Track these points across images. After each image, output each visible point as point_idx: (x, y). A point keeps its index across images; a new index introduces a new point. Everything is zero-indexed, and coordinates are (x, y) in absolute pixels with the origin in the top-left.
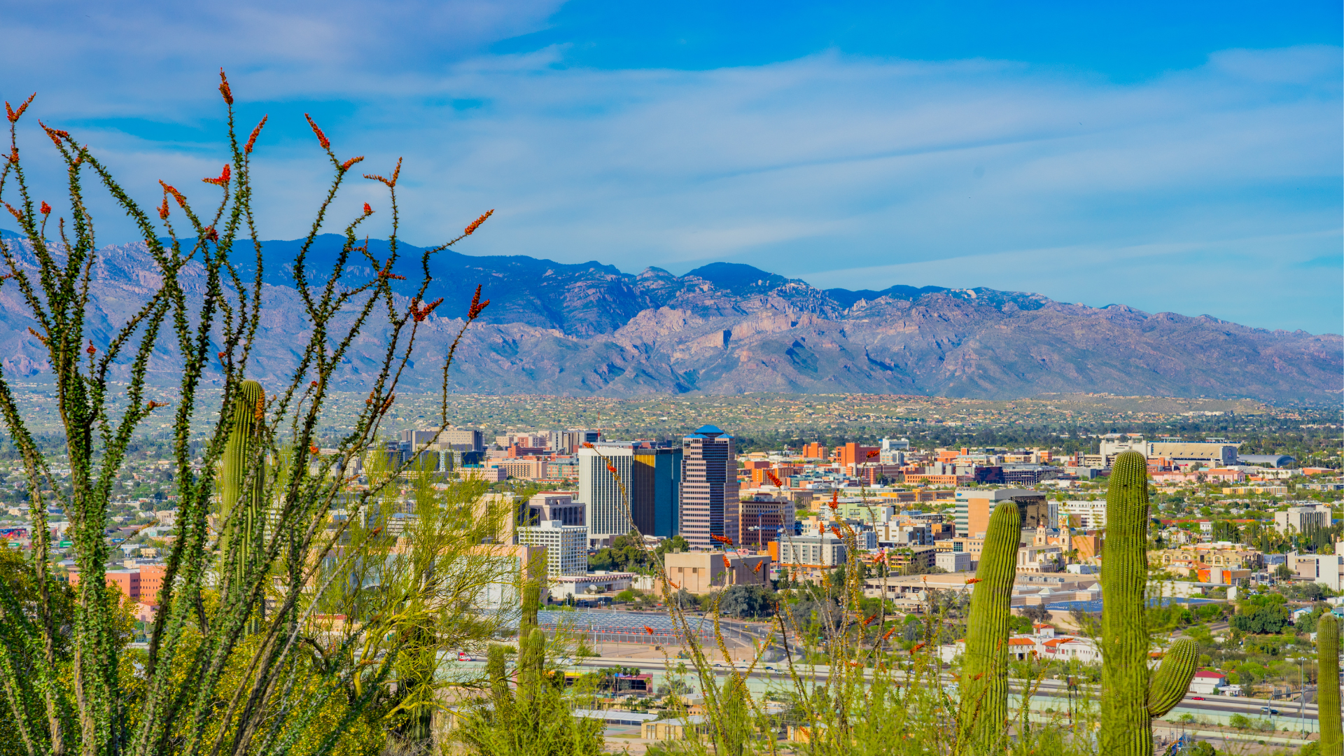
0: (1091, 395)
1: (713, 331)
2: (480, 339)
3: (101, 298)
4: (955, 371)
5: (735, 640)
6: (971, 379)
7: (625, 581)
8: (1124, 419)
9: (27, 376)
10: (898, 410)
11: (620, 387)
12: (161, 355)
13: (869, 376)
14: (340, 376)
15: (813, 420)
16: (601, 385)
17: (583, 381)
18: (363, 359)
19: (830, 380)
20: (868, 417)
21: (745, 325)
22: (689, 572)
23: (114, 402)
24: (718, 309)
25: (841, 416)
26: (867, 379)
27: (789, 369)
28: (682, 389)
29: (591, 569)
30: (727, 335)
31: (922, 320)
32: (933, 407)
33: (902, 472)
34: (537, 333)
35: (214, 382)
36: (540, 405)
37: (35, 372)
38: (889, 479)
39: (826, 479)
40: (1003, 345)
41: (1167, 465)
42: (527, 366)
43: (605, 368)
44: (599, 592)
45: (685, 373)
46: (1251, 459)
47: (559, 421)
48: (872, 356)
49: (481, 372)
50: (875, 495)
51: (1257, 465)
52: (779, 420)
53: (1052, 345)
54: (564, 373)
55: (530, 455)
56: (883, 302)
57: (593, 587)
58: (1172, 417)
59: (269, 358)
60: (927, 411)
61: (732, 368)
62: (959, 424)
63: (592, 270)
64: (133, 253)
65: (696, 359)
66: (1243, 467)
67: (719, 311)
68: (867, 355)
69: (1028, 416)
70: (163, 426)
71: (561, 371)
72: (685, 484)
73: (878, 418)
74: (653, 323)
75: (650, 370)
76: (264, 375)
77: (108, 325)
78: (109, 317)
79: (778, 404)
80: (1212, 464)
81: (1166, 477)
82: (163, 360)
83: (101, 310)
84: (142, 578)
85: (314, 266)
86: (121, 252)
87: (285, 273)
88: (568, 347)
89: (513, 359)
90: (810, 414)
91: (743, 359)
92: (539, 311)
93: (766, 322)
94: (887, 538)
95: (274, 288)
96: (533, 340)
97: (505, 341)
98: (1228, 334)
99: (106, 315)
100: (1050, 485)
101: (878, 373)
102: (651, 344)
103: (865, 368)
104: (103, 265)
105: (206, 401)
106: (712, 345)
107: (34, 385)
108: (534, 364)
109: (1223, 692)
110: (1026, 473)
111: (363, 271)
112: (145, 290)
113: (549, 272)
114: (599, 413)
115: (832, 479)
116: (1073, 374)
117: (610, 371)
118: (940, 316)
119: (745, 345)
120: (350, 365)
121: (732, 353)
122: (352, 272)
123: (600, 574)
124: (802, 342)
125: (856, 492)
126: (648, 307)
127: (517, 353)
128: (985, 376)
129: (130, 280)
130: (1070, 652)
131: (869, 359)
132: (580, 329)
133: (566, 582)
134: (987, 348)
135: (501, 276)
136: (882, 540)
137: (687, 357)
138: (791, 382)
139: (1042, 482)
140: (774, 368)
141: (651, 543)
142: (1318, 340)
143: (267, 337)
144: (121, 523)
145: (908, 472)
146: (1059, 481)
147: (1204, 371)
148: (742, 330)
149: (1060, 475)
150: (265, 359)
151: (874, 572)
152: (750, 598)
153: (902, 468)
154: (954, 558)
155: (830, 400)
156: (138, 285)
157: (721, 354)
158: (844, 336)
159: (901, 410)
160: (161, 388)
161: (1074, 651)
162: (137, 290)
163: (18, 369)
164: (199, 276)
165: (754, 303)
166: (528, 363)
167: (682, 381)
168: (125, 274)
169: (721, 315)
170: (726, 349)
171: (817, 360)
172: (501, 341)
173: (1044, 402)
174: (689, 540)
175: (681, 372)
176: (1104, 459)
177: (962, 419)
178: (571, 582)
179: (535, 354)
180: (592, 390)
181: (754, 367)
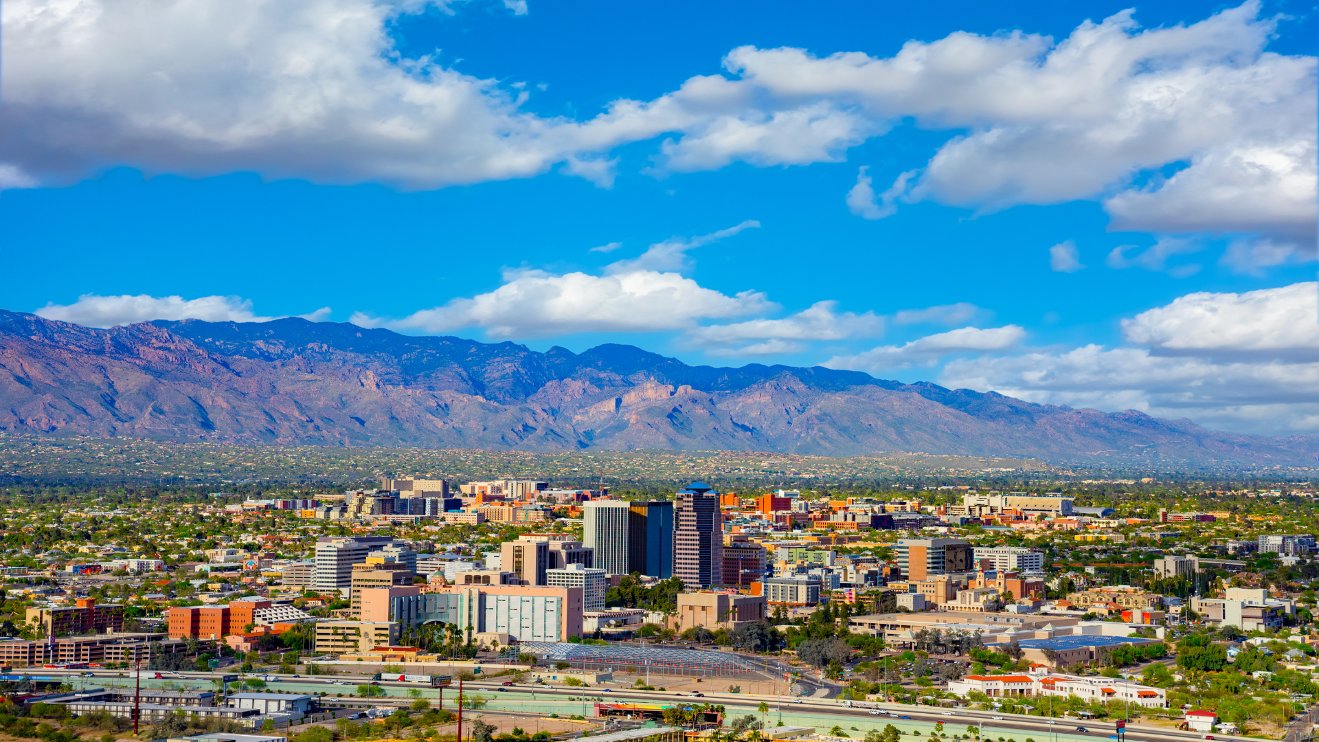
0: (911, 454)
1: (607, 397)
2: (418, 403)
3: (109, 368)
4: (801, 432)
5: (761, 673)
6: (814, 440)
7: (638, 617)
8: (940, 473)
9: (48, 432)
10: (762, 464)
11: (533, 443)
12: (158, 415)
13: (733, 436)
14: (305, 433)
15: (696, 471)
16: (517, 441)
17: (503, 438)
18: (323, 419)
19: (702, 439)
20: (740, 470)
21: (633, 394)
22: (698, 610)
23: (121, 453)
24: (610, 381)
25: (717, 468)
26: (731, 439)
27: (670, 430)
28: (583, 445)
29: (608, 606)
30: (619, 402)
31: (774, 391)
32: (789, 462)
33: (811, 519)
34: (465, 398)
35: (201, 437)
36: (471, 457)
37: (53, 429)
38: (802, 525)
39: (751, 524)
40: (839, 412)
41: (1019, 515)
42: (456, 425)
43: (520, 428)
44: (617, 626)
45: (585, 432)
46: (1082, 510)
47: (491, 471)
48: (734, 419)
49: (419, 430)
50: (797, 539)
51: (1089, 515)
52: (669, 472)
53: (876, 413)
54: (487, 431)
55: (496, 501)
56: (741, 377)
57: (613, 622)
58: (976, 472)
59: (246, 417)
60: (785, 465)
61: (623, 429)
62: (813, 476)
63: (508, 348)
64: (136, 333)
65: (593, 420)
66: (1080, 517)
67: (611, 383)
68: (731, 419)
69: (865, 470)
70: (165, 473)
71: (485, 429)
72: (678, 532)
73: (747, 470)
74: (558, 392)
75: (557, 430)
76: (242, 432)
77: (114, 390)
78: (115, 384)
79: (665, 458)
80: (1053, 514)
81: (1021, 525)
82: (159, 418)
83: (108, 378)
84: (231, 613)
85: (281, 343)
86: (125, 331)
87: (257, 348)
88: (490, 411)
89: (445, 419)
90: (693, 467)
91: (632, 421)
92: (465, 381)
93: (650, 391)
94: (845, 579)
95: (250, 361)
96: (462, 404)
97: (438, 405)
98: (1011, 407)
99: (113, 382)
100: (932, 531)
101: (740, 434)
102: (557, 408)
103: (730, 429)
104: (109, 342)
105: (198, 453)
106: (606, 410)
107: (53, 440)
108: (462, 423)
109: (1220, 729)
110: (911, 520)
111: (321, 347)
112: (145, 362)
113: (473, 350)
114: (521, 464)
115: (757, 524)
116: (894, 436)
117: (524, 430)
118: (788, 389)
119: (633, 410)
120: (313, 424)
121: (622, 416)
122: (312, 348)
123: (616, 610)
124: (679, 408)
125: (781, 536)
126: (554, 379)
127: (448, 414)
128: (825, 438)
129: (132, 354)
130: (1068, 690)
131: (733, 422)
132: (498, 396)
133: (590, 617)
134: (826, 414)
135: (434, 352)
136: (842, 581)
137: (586, 419)
138: (671, 440)
139: (925, 528)
140: (657, 429)
141: (649, 582)
142: (1079, 412)
143: (245, 401)
144: (178, 560)
145: (815, 519)
146: (938, 528)
147: (994, 436)
148: (630, 398)
149: (937, 522)
150: (243, 418)
151: (854, 611)
152: (762, 635)
153: (810, 516)
154: (912, 598)
155: (707, 455)
156: (139, 358)
157: (613, 417)
158: (713, 404)
159: (765, 464)
160: (159, 441)
161: (1071, 689)
162: (137, 361)
163: (40, 426)
164: (189, 350)
165: (639, 376)
166: (457, 423)
167: (582, 438)
168: (128, 349)
169: (613, 385)
170: (617, 413)
171: (692, 423)
172: (436, 404)
173: (876, 459)
174: (684, 580)
175: (581, 431)
176: (967, 510)
177: (814, 472)
178: (594, 617)
179: (463, 416)
180: (510, 446)
181: (642, 428)
